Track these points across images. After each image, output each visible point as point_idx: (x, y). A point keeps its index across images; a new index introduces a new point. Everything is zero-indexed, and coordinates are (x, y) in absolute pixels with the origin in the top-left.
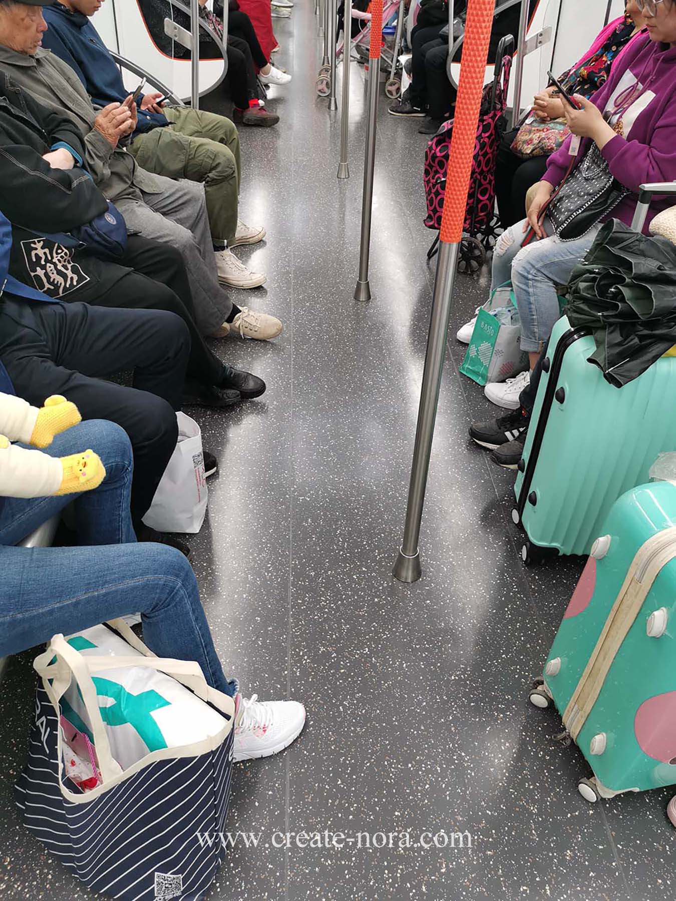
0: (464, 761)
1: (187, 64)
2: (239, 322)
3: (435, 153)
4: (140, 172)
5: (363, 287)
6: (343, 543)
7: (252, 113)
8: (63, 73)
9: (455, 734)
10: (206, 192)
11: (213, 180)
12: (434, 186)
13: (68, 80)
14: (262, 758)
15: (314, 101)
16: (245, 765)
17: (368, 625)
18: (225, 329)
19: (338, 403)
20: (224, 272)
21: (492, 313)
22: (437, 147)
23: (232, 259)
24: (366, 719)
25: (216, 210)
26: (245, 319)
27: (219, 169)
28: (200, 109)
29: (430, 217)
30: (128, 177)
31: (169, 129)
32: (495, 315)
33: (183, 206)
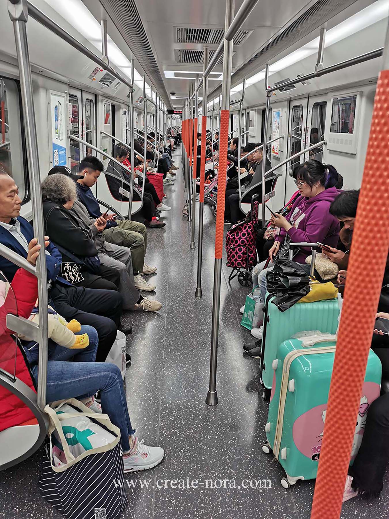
0: (232, 473)
1: (127, 203)
2: (143, 304)
3: (229, 237)
4: (106, 243)
5: (199, 290)
6: (184, 390)
7: (153, 222)
8: (81, 207)
9: (229, 463)
10: (131, 251)
11: (134, 246)
12: (230, 250)
13: (82, 209)
14: (145, 470)
15: (181, 218)
16: (137, 473)
17: (193, 422)
18: (136, 306)
19: (185, 336)
20: (137, 284)
21: (252, 298)
22: (230, 234)
23: (141, 279)
24: (191, 457)
25: (135, 259)
26: (146, 302)
27: (137, 243)
28: (131, 220)
29: (228, 262)
30: (102, 245)
31: (117, 227)
32: (254, 299)
33: (122, 256)
